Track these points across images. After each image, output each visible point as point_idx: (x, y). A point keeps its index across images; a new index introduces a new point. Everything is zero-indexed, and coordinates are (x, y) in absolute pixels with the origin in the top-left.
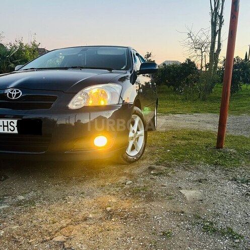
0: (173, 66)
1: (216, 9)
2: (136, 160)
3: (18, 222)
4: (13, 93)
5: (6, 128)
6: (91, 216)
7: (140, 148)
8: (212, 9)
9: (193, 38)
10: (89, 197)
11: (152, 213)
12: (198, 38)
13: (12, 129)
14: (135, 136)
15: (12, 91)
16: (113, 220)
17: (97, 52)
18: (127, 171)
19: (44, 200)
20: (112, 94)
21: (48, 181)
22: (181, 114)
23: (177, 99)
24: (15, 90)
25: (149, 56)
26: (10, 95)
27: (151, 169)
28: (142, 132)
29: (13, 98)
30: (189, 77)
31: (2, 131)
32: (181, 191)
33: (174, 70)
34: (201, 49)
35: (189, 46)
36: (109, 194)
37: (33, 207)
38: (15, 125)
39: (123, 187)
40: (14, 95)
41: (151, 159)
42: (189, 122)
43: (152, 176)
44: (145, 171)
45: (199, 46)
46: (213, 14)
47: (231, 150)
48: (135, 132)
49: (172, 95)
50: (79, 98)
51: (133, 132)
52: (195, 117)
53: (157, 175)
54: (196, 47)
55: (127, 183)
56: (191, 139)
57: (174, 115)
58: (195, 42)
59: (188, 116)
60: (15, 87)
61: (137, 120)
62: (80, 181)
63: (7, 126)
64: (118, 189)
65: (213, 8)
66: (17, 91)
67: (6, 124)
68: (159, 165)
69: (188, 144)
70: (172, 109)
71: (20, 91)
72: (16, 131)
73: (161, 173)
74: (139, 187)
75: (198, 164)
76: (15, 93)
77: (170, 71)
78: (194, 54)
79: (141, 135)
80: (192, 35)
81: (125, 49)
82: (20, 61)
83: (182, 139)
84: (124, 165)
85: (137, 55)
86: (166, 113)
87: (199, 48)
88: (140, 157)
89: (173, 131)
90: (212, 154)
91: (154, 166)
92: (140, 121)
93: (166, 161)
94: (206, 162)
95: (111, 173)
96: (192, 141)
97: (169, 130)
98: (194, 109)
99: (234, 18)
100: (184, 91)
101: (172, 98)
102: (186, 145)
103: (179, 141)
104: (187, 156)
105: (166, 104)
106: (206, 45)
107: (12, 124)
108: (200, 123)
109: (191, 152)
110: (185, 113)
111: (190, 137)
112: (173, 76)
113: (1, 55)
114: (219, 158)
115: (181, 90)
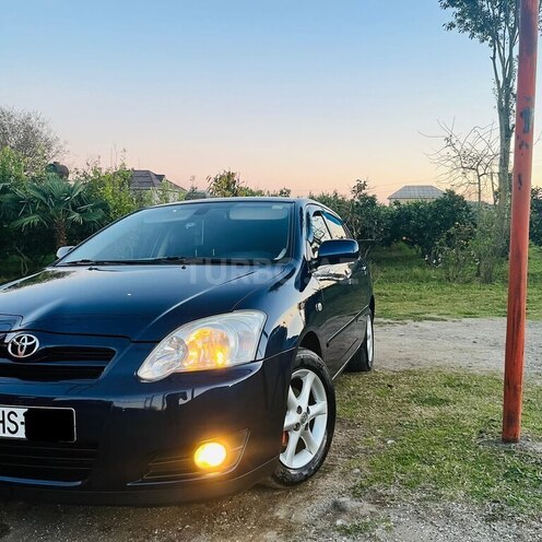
0: (416, 206)
1: (507, 81)
2: (307, 478)
4: (20, 344)
7: (318, 445)
8: (498, 82)
9: (458, 147)
12: (469, 147)
13: (13, 428)
14: (303, 422)
17: (228, 214)
18: (281, 513)
22: (433, 319)
23: (428, 279)
24: (25, 336)
25: (361, 187)
26: (14, 348)
27: (338, 509)
28: (322, 405)
29: (21, 354)
30: (452, 230)
33: (419, 215)
34: (477, 170)
35: (450, 163)
38: (20, 420)
40: (22, 347)
41: (343, 475)
42: (451, 345)
43: (337, 534)
45: (471, 162)
46: (500, 90)
48: (304, 410)
49: (417, 270)
50: (167, 348)
51: (299, 410)
52: (466, 330)
53: (347, 532)
54: (465, 165)
57: (416, 323)
58: (462, 156)
60: (25, 330)
61: (309, 379)
63: (3, 422)
65: (501, 79)
66: (30, 339)
68: (359, 496)
69: (439, 420)
70: (414, 307)
71: (36, 339)
72: (21, 434)
73: (358, 529)
75: (452, 499)
76: (26, 344)
77: (409, 217)
78: (460, 180)
79: (318, 414)
80: (454, 141)
81: (288, 206)
82: (92, 207)
83: (426, 401)
84: (277, 489)
85: (317, 213)
86: (401, 319)
87: (471, 168)
88: (317, 468)
89: (410, 373)
90: (489, 463)
91: (346, 500)
92: (315, 381)
93: (375, 486)
94: (473, 493)
95: (244, 516)
96: (449, 410)
97: (402, 368)
98: (464, 306)
99: (524, 147)
100: (444, 260)
101: (416, 277)
102: (434, 423)
103: (419, 409)
104: (427, 468)
105: (403, 292)
106: (486, 160)
107: (12, 417)
108: (475, 346)
109: (440, 451)
110: (444, 317)
111: (448, 393)
112: (417, 227)
113: (53, 197)
114: (506, 475)
115: (436, 258)
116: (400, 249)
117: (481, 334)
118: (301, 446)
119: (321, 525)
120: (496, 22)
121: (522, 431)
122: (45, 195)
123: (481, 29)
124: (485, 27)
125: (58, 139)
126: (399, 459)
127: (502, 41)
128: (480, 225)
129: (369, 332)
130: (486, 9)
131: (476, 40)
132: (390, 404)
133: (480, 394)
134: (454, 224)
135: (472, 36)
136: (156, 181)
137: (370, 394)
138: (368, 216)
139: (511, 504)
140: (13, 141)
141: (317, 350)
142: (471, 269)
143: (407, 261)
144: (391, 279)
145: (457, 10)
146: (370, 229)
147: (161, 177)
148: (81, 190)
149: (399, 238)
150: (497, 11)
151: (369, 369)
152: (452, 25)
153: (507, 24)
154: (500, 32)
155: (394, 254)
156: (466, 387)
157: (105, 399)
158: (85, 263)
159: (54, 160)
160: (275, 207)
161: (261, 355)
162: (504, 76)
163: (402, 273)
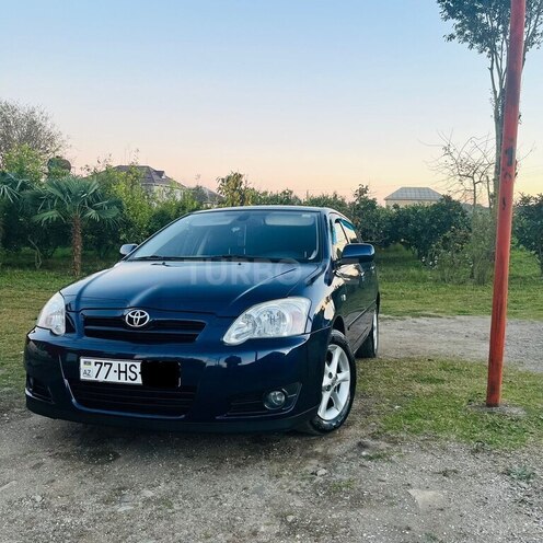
0: (415, 209)
2: (335, 428)
3: (153, 535)
4: (135, 317)
5: (123, 375)
6: (262, 529)
7: (343, 404)
8: (495, 92)
9: (455, 155)
10: (256, 495)
11: (360, 528)
12: (466, 156)
13: (133, 376)
14: (333, 384)
15: (133, 314)
16: (298, 536)
18: (319, 449)
19: (184, 498)
20: (295, 317)
21: (185, 463)
22: (430, 316)
23: (424, 280)
24: (138, 311)
25: (363, 191)
26: (131, 320)
27: (362, 446)
28: (346, 374)
29: (136, 325)
30: (448, 234)
31: (117, 380)
32: (410, 491)
33: (417, 218)
34: (473, 178)
35: (447, 170)
36: (290, 491)
37: (170, 511)
38: (138, 370)
39: (312, 479)
40: (136, 319)
41: (363, 427)
42: (446, 339)
43: (363, 460)
44: (351, 451)
45: (468, 170)
46: (497, 100)
47: (515, 411)
48: (334, 375)
49: (414, 271)
50: (241, 323)
51: (330, 375)
52: (459, 325)
53: (371, 459)
54: (462, 173)
55: (320, 473)
56: (443, 381)
57: (415, 319)
58: (459, 164)
59: (444, 323)
60: (137, 307)
61: (337, 353)
62: (239, 465)
63: (125, 372)
64: (304, 484)
65: (498, 89)
66: (142, 314)
67: (123, 369)
68: (377, 439)
69: (436, 393)
70: (412, 305)
71: (147, 314)
72: (139, 381)
73: (379, 457)
74: (341, 480)
75: (447, 439)
76: (139, 317)
77: (407, 221)
78: (457, 186)
79: (344, 380)
80: (451, 150)
81: (315, 215)
82: (107, 204)
83: (425, 380)
84: (313, 435)
85: (337, 221)
86: (400, 315)
87: (467, 176)
88: (342, 421)
89: (410, 360)
90: (475, 419)
91: (368, 441)
92: (341, 354)
93: (389, 432)
94: (462, 436)
95: (291, 451)
96: (445, 386)
97: (403, 356)
98: (459, 305)
99: (508, 177)
100: (440, 262)
101: (413, 277)
102: (431, 395)
103: (419, 386)
104: (428, 422)
105: (401, 291)
106: (482, 169)
107: (133, 368)
108: (467, 339)
109: (437, 412)
110: (439, 314)
111: (444, 375)
112: (415, 230)
113: (70, 193)
114: (487, 427)
115: (433, 261)
116: (397, 250)
117: (473, 330)
118: (330, 405)
119: (350, 456)
120: (494, 34)
121: (502, 400)
122: (63, 192)
123: (480, 40)
124: (484, 39)
125: (60, 133)
126: (406, 417)
127: (499, 52)
128: (474, 230)
129: (375, 324)
130: (485, 21)
131: (475, 50)
132: (395, 381)
133: (470, 376)
134: (450, 229)
135: (471, 46)
136: (156, 177)
137: (377, 374)
138: (369, 219)
139: (490, 443)
140: (16, 135)
141: (343, 331)
142: (464, 271)
143: (403, 262)
144: (389, 279)
145: (458, 22)
146: (371, 231)
147: (160, 173)
148: (96, 187)
149: (397, 240)
150: (495, 24)
151: (375, 356)
152: (452, 37)
153: (505, 36)
154: (498, 44)
155: (391, 255)
156: (459, 370)
157: (195, 358)
158: (153, 258)
159: (57, 154)
160: (304, 215)
161: (309, 330)
162: (501, 86)
163: (400, 273)
